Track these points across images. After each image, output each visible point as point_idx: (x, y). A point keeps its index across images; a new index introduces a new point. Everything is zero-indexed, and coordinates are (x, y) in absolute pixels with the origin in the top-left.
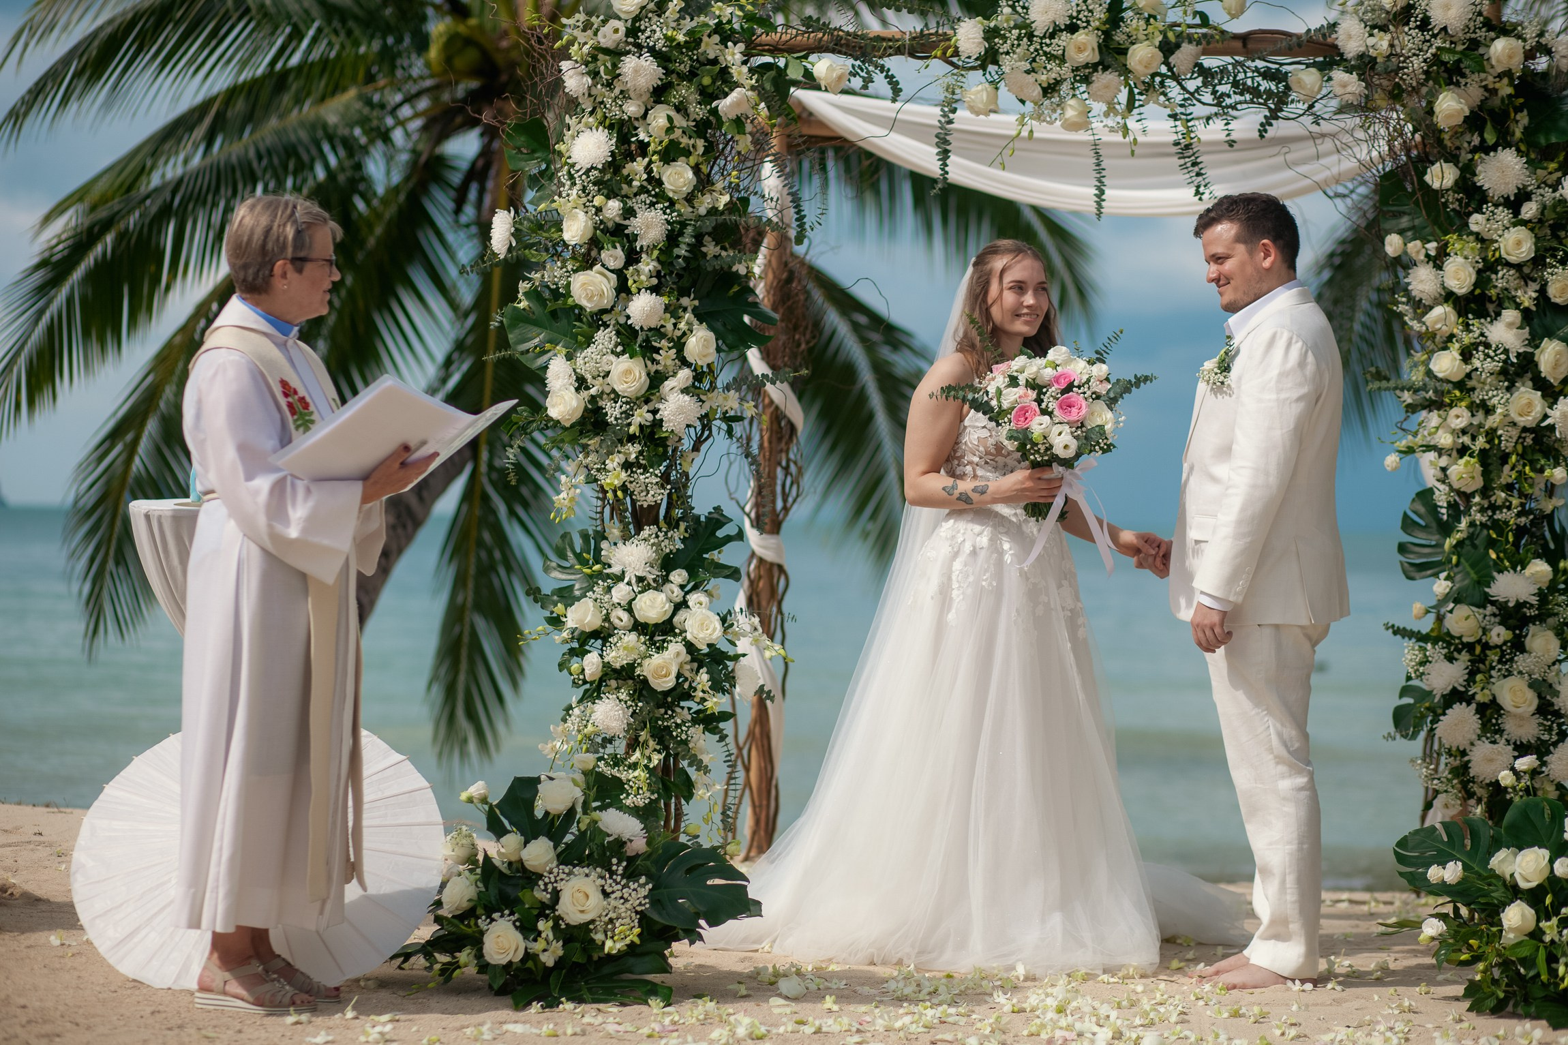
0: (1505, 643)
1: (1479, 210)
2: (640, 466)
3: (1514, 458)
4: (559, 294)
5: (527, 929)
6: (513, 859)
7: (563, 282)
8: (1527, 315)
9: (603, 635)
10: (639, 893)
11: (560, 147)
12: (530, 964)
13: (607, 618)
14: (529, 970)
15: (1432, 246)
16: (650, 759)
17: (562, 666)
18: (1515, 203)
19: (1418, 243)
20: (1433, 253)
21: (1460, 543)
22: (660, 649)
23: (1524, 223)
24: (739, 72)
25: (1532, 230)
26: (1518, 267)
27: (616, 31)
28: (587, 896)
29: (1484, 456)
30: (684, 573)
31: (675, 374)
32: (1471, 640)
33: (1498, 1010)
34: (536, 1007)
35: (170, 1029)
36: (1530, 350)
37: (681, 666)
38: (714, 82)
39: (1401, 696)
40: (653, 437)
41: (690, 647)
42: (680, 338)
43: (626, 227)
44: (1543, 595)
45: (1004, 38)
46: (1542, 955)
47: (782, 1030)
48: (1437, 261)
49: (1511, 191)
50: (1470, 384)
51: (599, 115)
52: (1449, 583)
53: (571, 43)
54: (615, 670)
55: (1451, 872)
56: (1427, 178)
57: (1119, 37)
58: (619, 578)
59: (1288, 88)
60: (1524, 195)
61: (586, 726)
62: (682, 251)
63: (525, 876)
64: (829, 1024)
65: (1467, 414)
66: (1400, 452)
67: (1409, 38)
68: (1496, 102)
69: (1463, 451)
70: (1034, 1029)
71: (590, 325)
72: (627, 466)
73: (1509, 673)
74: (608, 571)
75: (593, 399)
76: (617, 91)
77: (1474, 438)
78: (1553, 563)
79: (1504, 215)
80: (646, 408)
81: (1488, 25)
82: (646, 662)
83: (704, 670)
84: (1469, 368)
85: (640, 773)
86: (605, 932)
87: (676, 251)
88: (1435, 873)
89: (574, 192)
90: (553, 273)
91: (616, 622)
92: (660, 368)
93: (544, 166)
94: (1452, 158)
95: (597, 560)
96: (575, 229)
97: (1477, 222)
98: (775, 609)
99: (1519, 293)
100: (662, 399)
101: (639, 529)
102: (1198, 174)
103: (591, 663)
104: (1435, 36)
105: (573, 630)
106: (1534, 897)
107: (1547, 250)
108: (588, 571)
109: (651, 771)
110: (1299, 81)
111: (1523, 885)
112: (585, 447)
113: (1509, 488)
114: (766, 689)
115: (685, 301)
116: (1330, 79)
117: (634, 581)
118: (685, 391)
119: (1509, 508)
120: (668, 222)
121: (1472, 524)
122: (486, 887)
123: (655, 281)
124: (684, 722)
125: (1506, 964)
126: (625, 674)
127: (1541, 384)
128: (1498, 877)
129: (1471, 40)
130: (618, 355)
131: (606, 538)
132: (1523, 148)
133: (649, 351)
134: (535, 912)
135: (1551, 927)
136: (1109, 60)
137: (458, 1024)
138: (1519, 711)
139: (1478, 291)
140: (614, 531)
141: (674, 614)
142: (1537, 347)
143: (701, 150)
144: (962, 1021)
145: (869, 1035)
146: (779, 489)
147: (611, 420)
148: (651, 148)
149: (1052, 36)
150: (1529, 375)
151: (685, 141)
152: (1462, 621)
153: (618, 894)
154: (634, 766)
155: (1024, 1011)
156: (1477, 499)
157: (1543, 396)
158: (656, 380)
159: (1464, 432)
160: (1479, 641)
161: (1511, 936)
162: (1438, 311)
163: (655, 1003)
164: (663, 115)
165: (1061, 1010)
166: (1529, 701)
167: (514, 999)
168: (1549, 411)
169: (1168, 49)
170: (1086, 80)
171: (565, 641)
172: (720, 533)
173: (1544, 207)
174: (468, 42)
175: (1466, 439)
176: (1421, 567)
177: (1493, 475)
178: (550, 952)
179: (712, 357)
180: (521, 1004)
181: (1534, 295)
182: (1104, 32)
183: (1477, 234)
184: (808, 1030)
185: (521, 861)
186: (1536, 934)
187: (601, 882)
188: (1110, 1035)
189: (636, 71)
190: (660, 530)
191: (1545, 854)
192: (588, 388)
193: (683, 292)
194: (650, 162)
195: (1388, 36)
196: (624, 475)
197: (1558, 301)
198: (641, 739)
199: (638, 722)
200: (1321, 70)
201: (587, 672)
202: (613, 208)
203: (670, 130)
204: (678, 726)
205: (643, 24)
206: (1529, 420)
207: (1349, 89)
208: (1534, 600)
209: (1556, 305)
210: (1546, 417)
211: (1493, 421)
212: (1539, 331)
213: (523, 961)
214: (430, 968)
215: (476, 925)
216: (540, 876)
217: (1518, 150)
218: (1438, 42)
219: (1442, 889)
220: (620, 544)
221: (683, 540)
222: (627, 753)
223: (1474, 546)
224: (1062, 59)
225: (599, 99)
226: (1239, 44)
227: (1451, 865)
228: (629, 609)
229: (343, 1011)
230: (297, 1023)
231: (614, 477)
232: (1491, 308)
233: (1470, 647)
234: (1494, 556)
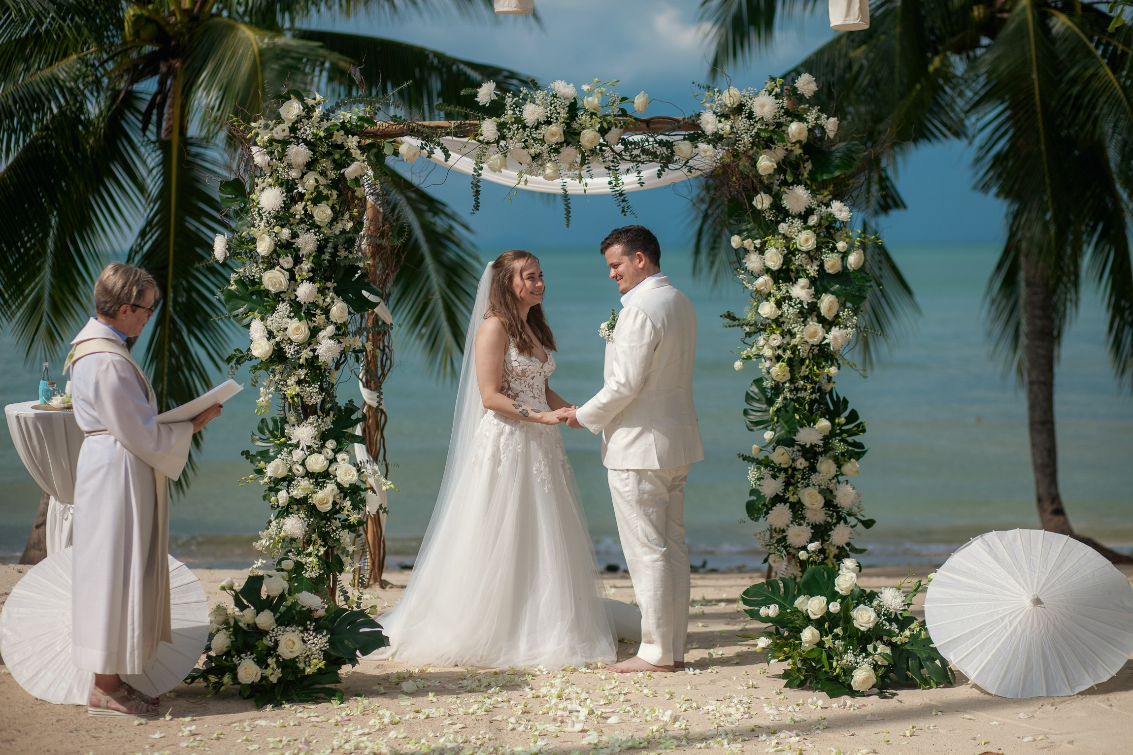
0: (805, 468)
1: (784, 221)
2: (306, 382)
3: (807, 362)
4: (255, 282)
5: (261, 662)
6: (251, 622)
7: (257, 275)
8: (813, 281)
9: (289, 480)
10: (321, 641)
11: (253, 196)
12: (264, 682)
13: (290, 470)
14: (263, 685)
15: (758, 242)
16: (318, 550)
17: (264, 498)
18: (804, 216)
19: (750, 240)
20: (758, 246)
21: (779, 410)
22: (322, 487)
23: (809, 228)
24: (356, 153)
25: (814, 231)
26: (808, 253)
27: (284, 130)
28: (294, 643)
29: (790, 363)
30: (335, 443)
31: (325, 328)
32: (786, 466)
33: (802, 686)
34: (269, 707)
35: (71, 732)
36: (815, 300)
37: (334, 497)
38: (341, 157)
39: (751, 495)
40: (313, 363)
41: (339, 485)
42: (327, 307)
43: (293, 243)
44: (826, 439)
45: (509, 129)
46: (824, 655)
47: (407, 717)
48: (761, 251)
49: (802, 209)
50: (781, 320)
51: (275, 177)
52: (773, 433)
53: (257, 135)
54: (296, 500)
55: (772, 610)
56: (754, 203)
57: (575, 125)
58: (297, 446)
59: (673, 153)
60: (809, 212)
61: (280, 532)
62: (327, 256)
63: (258, 632)
64: (433, 712)
65: (780, 338)
66: (744, 359)
67: (741, 122)
68: (793, 158)
69: (778, 358)
70: (545, 710)
71: (274, 300)
72: (299, 382)
73: (808, 485)
74: (290, 442)
75: (278, 344)
76: (285, 164)
77: (784, 351)
78: (831, 420)
79: (798, 223)
80: (309, 349)
81: (788, 113)
82: (315, 496)
83: (348, 498)
84: (780, 313)
85: (312, 559)
86: (305, 663)
87: (323, 257)
88: (763, 611)
89: (262, 224)
90: (250, 270)
91: (296, 472)
92: (316, 324)
93: (243, 205)
94: (768, 190)
95: (283, 435)
96: (264, 247)
97: (783, 228)
98: (379, 437)
99: (808, 267)
100: (318, 343)
101: (306, 418)
102: (623, 201)
103: (282, 497)
104: (756, 122)
105: (270, 478)
106: (819, 624)
107: (823, 243)
108: (278, 442)
109: (319, 558)
110: (679, 149)
111: (813, 617)
112: (273, 371)
113: (805, 378)
114: (383, 506)
115: (329, 284)
116: (696, 147)
117: (305, 448)
118: (331, 338)
119: (805, 390)
120: (318, 240)
121: (785, 399)
122: (236, 638)
123: (311, 274)
124: (337, 528)
125: (804, 661)
126: (302, 503)
127: (822, 320)
128: (799, 611)
129: (777, 123)
130: (291, 318)
131: (287, 422)
132: (809, 182)
133: (310, 315)
134: (265, 652)
135: (828, 640)
136: (570, 139)
137: (229, 721)
138: (814, 507)
139: (784, 267)
140: (292, 419)
141: (329, 466)
142: (819, 298)
143: (335, 197)
144: (505, 705)
145: (455, 718)
146: (379, 364)
147: (289, 356)
148: (306, 197)
149: (537, 128)
150: (815, 313)
151: (325, 192)
152: (781, 456)
153: (311, 641)
154: (309, 555)
155: (539, 697)
156: (787, 385)
157: (823, 327)
158: (314, 332)
159: (779, 347)
160: (791, 467)
161: (807, 645)
162: (761, 280)
163: (335, 704)
164: (313, 178)
165: (559, 697)
166: (820, 500)
167: (255, 701)
168: (826, 335)
169: (603, 132)
170: (557, 151)
171: (266, 483)
172: (354, 417)
173: (821, 218)
174: (149, 20)
175: (780, 352)
176: (757, 423)
177: (796, 372)
178: (274, 675)
179: (346, 317)
180: (260, 706)
181: (817, 268)
182: (566, 124)
183: (784, 235)
184: (422, 716)
185: (255, 623)
186: (821, 644)
187: (301, 635)
188: (587, 712)
189: (296, 154)
190: (319, 417)
191: (824, 599)
192: (274, 337)
193: (328, 279)
194: (306, 205)
195: (730, 123)
196: (298, 389)
197: (830, 271)
198: (313, 539)
199: (311, 528)
200: (691, 141)
201: (280, 502)
202: (286, 233)
203: (317, 187)
204: (334, 531)
205: (299, 125)
206: (815, 340)
207: (708, 154)
208: (821, 443)
209: (829, 274)
210: (825, 338)
211: (794, 342)
212: (820, 288)
213: (260, 681)
214: (207, 686)
215: (232, 660)
216: (267, 633)
217: (806, 185)
218: (758, 126)
219: (767, 619)
220: (296, 427)
221: (332, 423)
222: (304, 547)
223: (787, 412)
224: (543, 141)
225: (275, 168)
226: (644, 125)
227: (772, 606)
228: (303, 464)
229: (164, 716)
230: (140, 724)
231: (292, 390)
232: (792, 275)
233: (786, 470)
234: (797, 417)
